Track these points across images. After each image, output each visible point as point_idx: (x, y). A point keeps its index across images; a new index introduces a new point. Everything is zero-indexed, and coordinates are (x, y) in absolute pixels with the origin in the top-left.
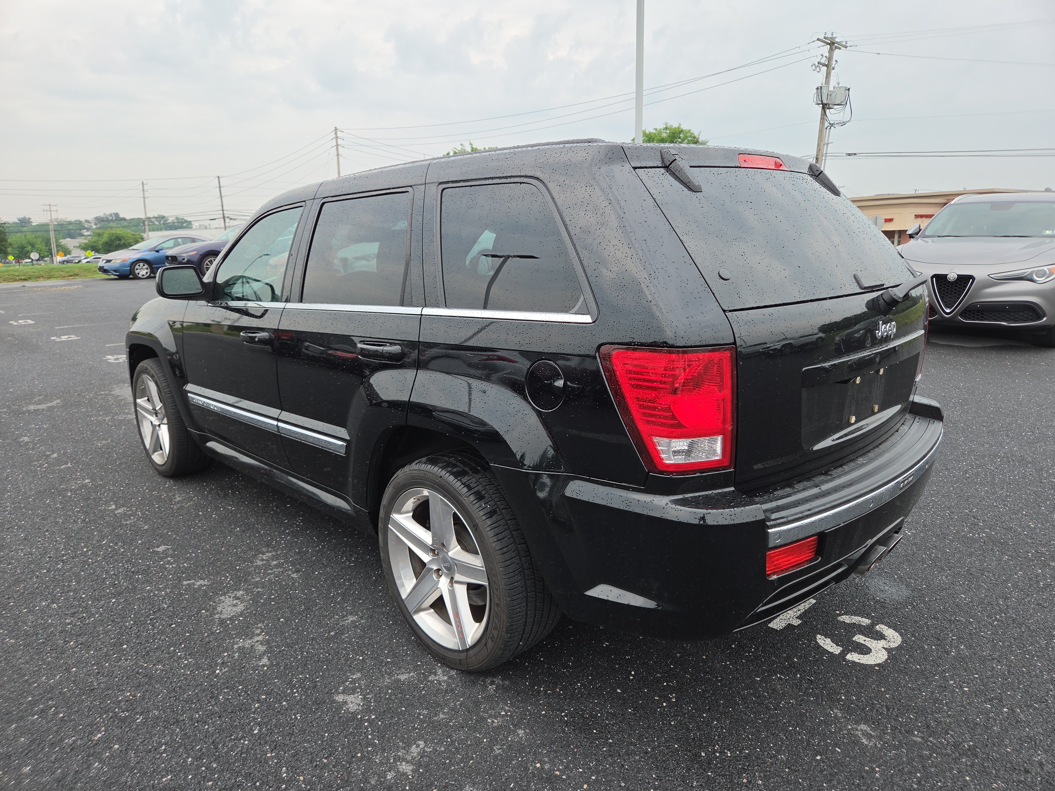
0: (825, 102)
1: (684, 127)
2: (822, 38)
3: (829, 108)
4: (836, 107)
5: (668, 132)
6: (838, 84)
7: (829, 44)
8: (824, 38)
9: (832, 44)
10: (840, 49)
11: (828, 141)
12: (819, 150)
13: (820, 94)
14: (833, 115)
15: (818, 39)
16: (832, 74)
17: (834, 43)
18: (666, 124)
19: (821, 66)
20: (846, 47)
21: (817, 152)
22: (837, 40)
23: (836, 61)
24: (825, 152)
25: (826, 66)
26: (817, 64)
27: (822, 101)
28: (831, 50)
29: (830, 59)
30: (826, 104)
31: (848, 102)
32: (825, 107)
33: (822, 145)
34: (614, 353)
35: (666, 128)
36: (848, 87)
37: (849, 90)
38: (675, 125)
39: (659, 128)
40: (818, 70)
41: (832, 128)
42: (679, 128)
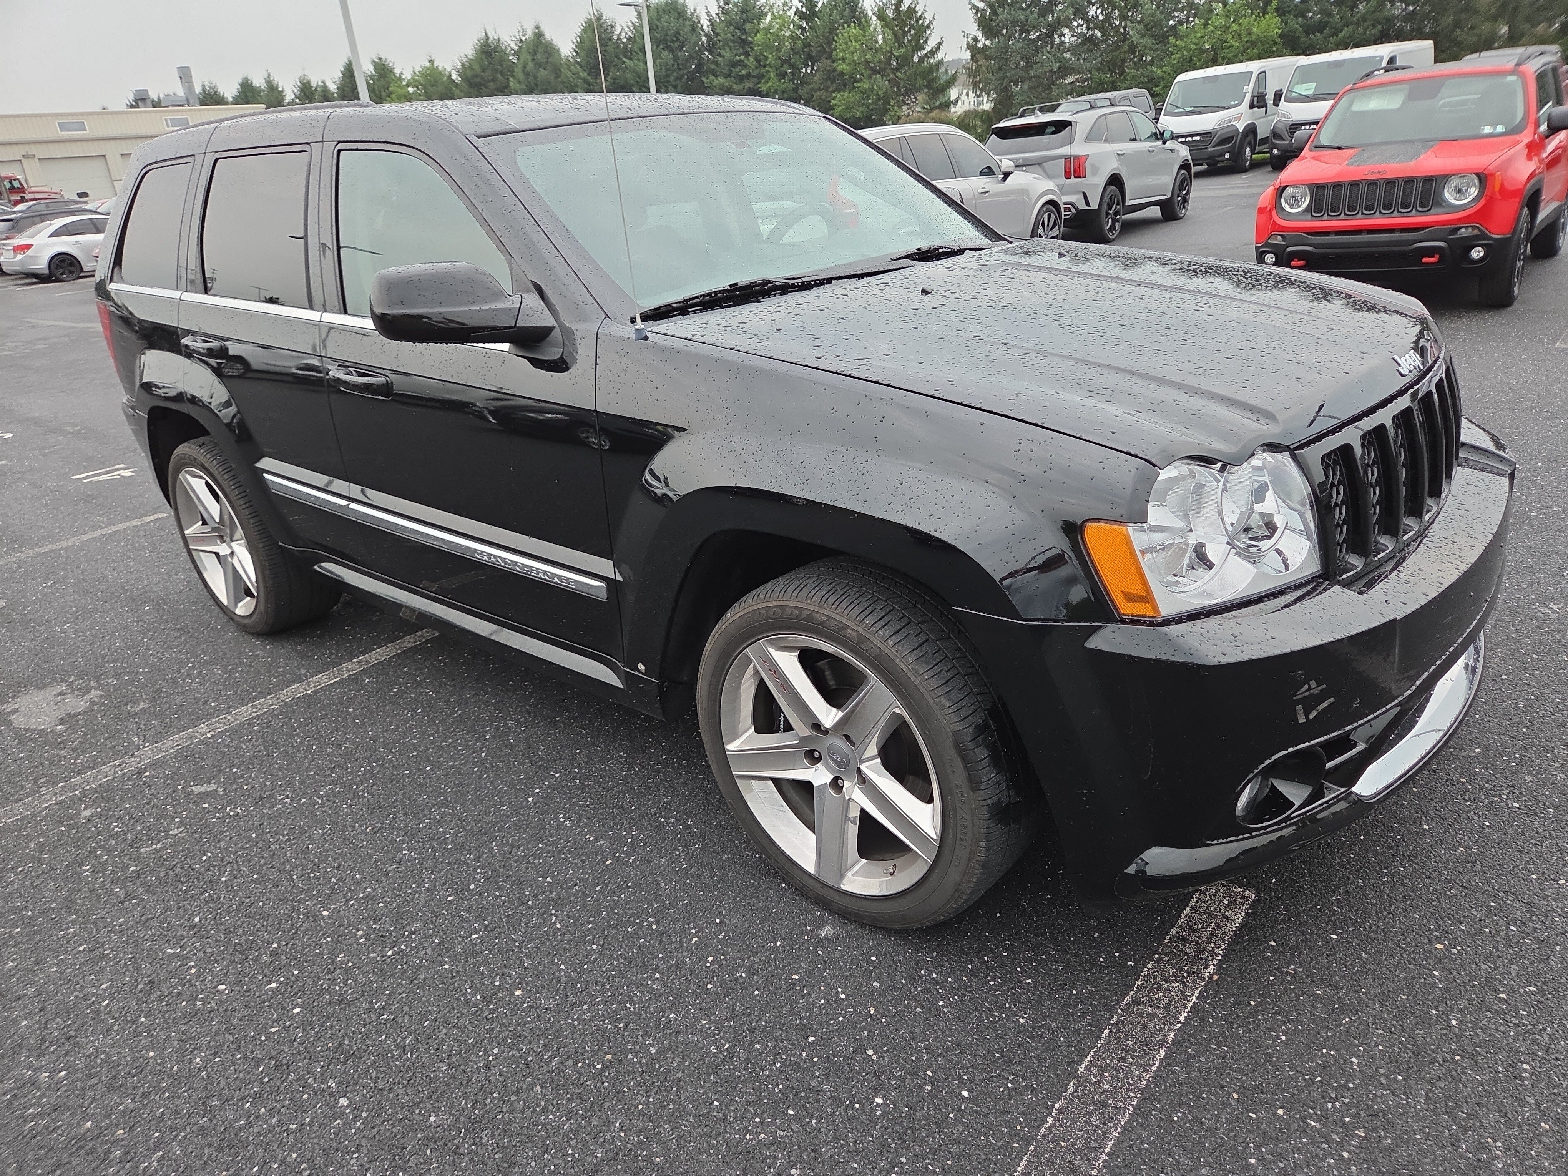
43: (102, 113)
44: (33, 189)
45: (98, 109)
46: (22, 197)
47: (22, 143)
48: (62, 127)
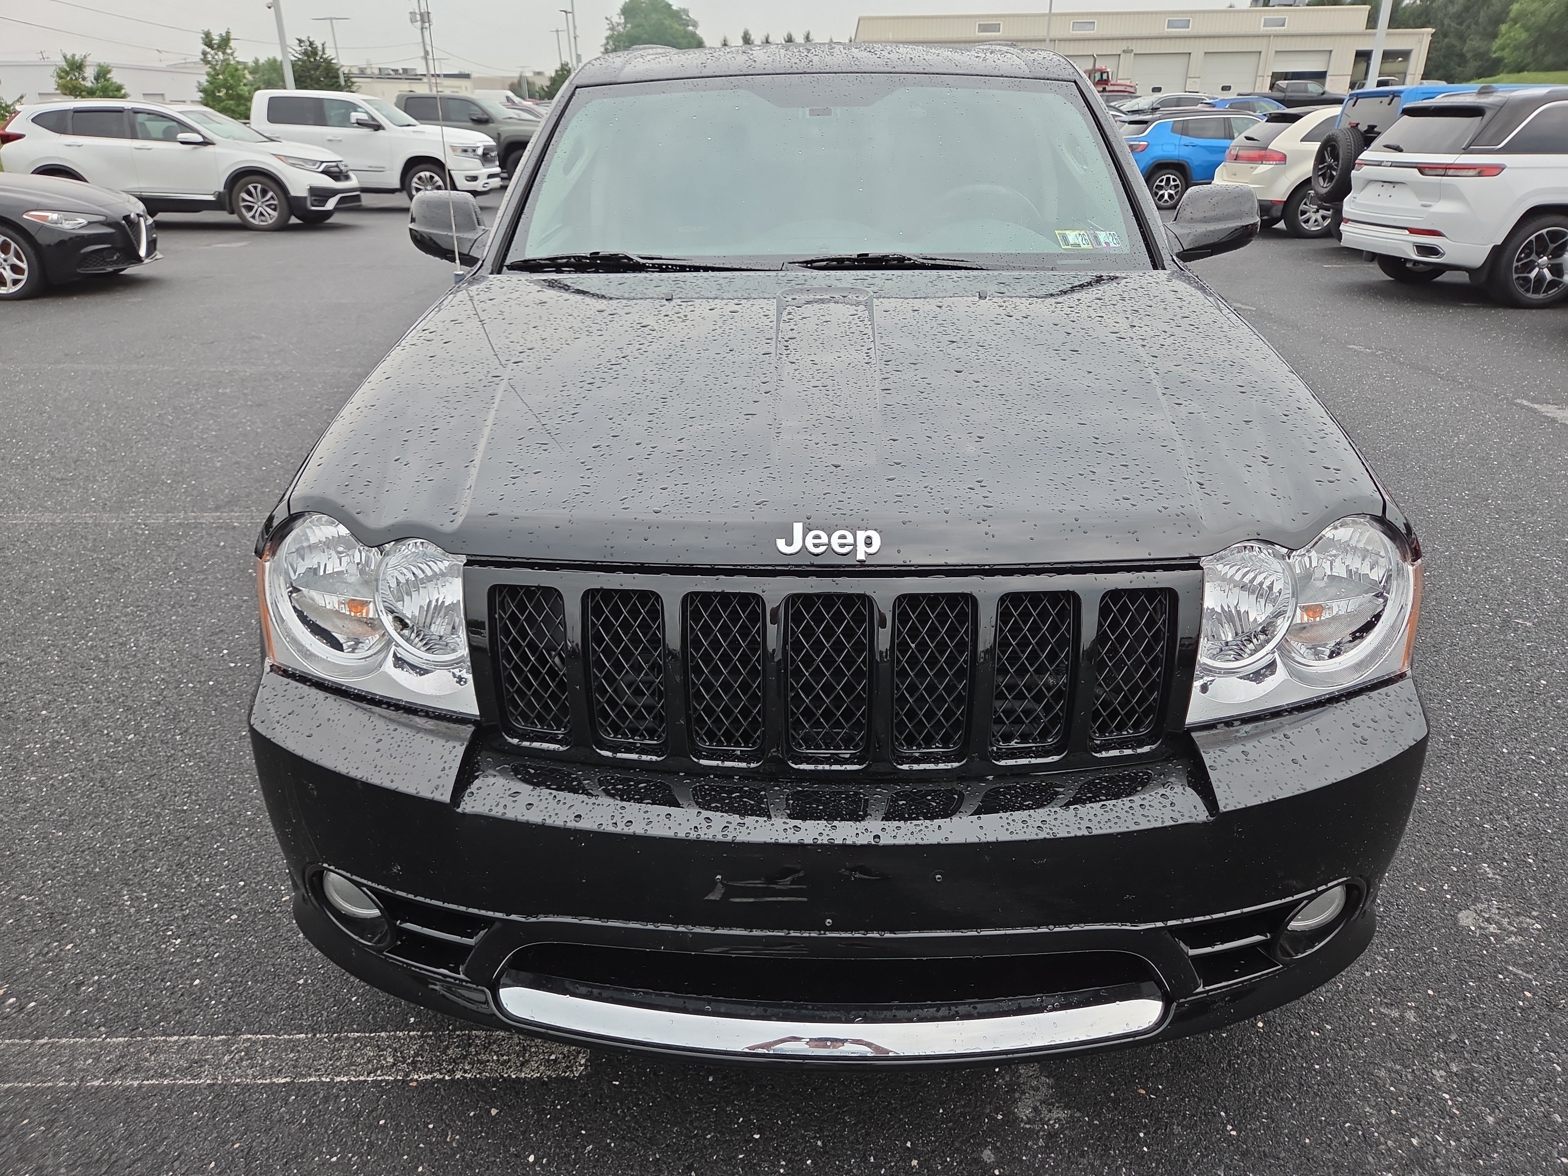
43: (1230, 12)
44: (1119, 82)
45: (1224, 7)
46: (1104, 89)
47: (1123, 39)
48: (1171, 25)
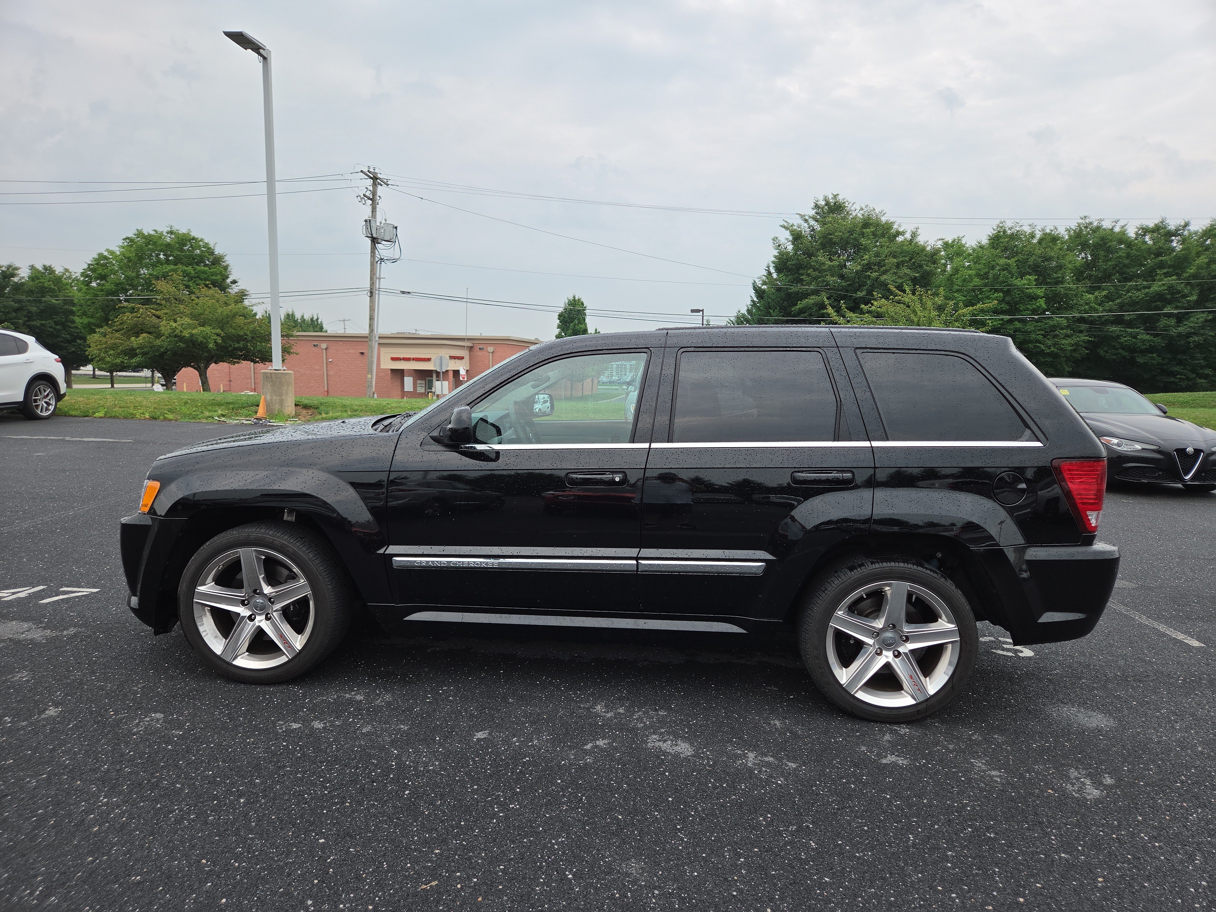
0: (374, 236)
1: (194, 234)
2: (366, 170)
3: (378, 243)
4: (383, 242)
5: (173, 236)
6: (386, 221)
7: (371, 178)
8: (368, 171)
9: (375, 179)
10: (381, 185)
11: (380, 276)
12: (372, 284)
13: (369, 227)
14: (383, 249)
15: (362, 171)
16: (378, 209)
17: (377, 179)
18: (171, 227)
19: (366, 199)
20: (388, 185)
21: (371, 286)
22: (379, 176)
23: (379, 196)
24: (377, 287)
25: (371, 199)
26: (362, 196)
27: (372, 235)
28: (375, 185)
29: (374, 193)
30: (375, 238)
31: (397, 240)
32: (374, 241)
33: (375, 279)
34: (1062, 464)
35: (171, 232)
36: (396, 225)
37: (396, 228)
38: (183, 230)
39: (160, 230)
40: (364, 203)
41: (382, 263)
42: (188, 234)
